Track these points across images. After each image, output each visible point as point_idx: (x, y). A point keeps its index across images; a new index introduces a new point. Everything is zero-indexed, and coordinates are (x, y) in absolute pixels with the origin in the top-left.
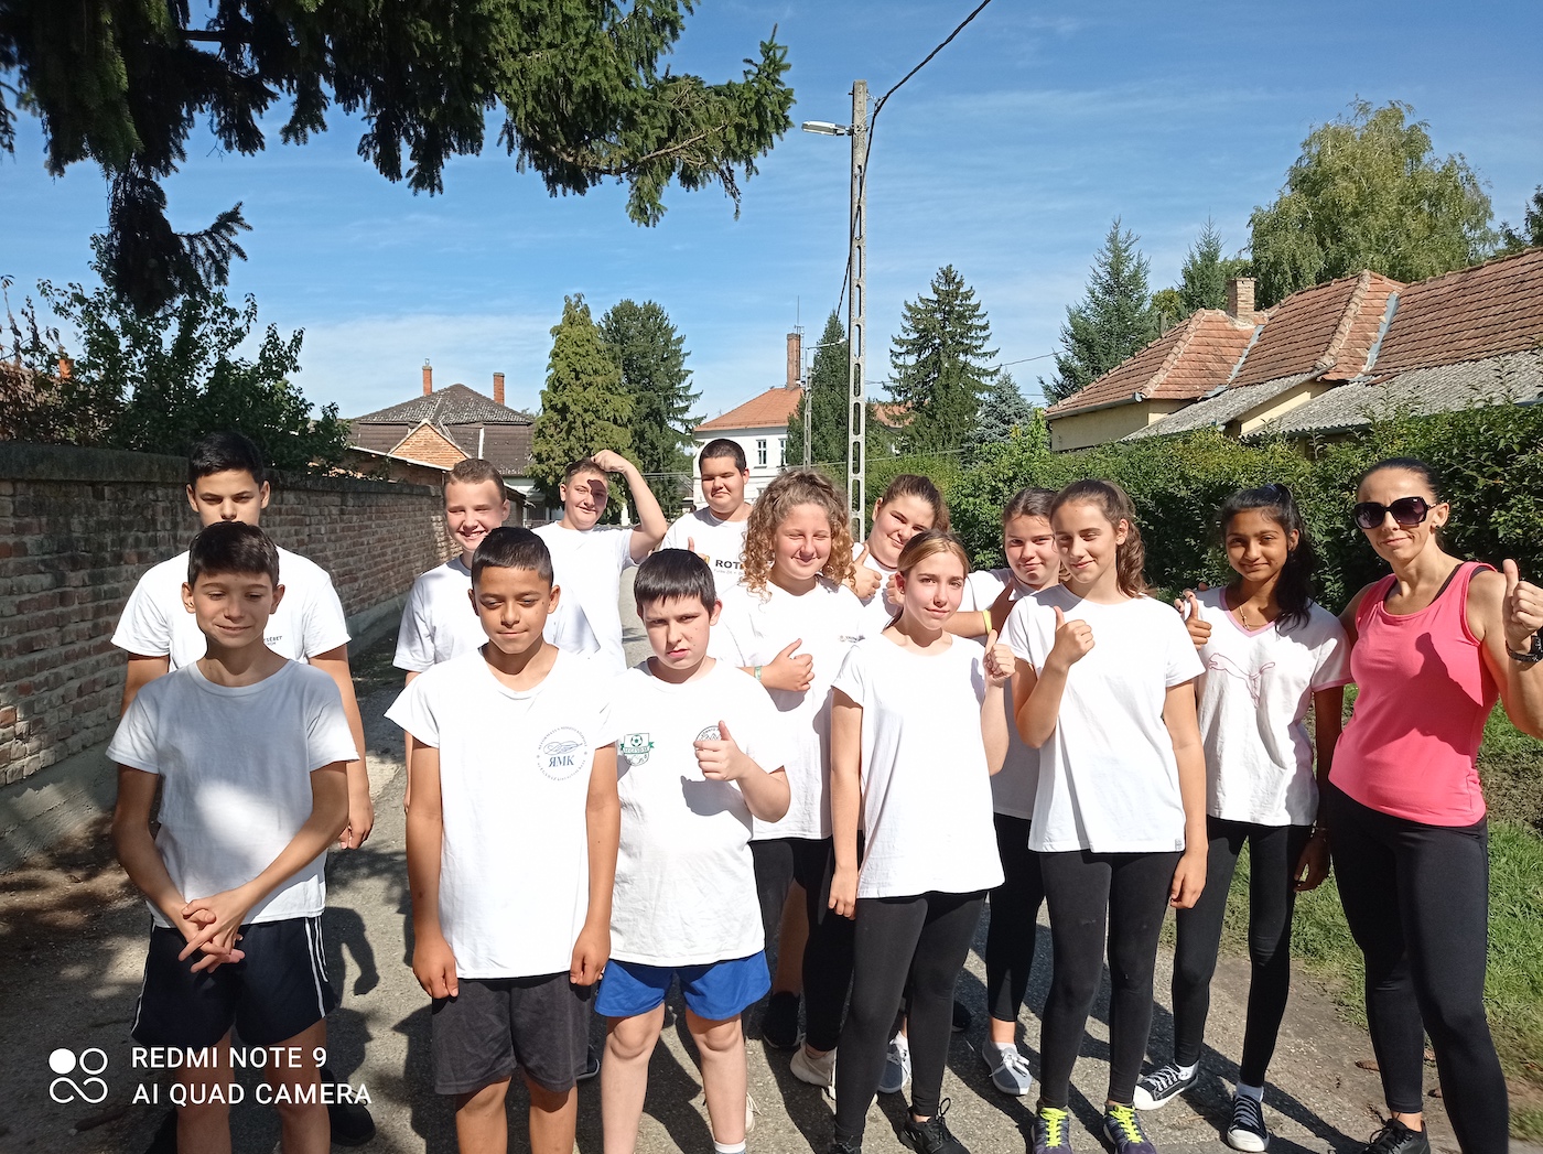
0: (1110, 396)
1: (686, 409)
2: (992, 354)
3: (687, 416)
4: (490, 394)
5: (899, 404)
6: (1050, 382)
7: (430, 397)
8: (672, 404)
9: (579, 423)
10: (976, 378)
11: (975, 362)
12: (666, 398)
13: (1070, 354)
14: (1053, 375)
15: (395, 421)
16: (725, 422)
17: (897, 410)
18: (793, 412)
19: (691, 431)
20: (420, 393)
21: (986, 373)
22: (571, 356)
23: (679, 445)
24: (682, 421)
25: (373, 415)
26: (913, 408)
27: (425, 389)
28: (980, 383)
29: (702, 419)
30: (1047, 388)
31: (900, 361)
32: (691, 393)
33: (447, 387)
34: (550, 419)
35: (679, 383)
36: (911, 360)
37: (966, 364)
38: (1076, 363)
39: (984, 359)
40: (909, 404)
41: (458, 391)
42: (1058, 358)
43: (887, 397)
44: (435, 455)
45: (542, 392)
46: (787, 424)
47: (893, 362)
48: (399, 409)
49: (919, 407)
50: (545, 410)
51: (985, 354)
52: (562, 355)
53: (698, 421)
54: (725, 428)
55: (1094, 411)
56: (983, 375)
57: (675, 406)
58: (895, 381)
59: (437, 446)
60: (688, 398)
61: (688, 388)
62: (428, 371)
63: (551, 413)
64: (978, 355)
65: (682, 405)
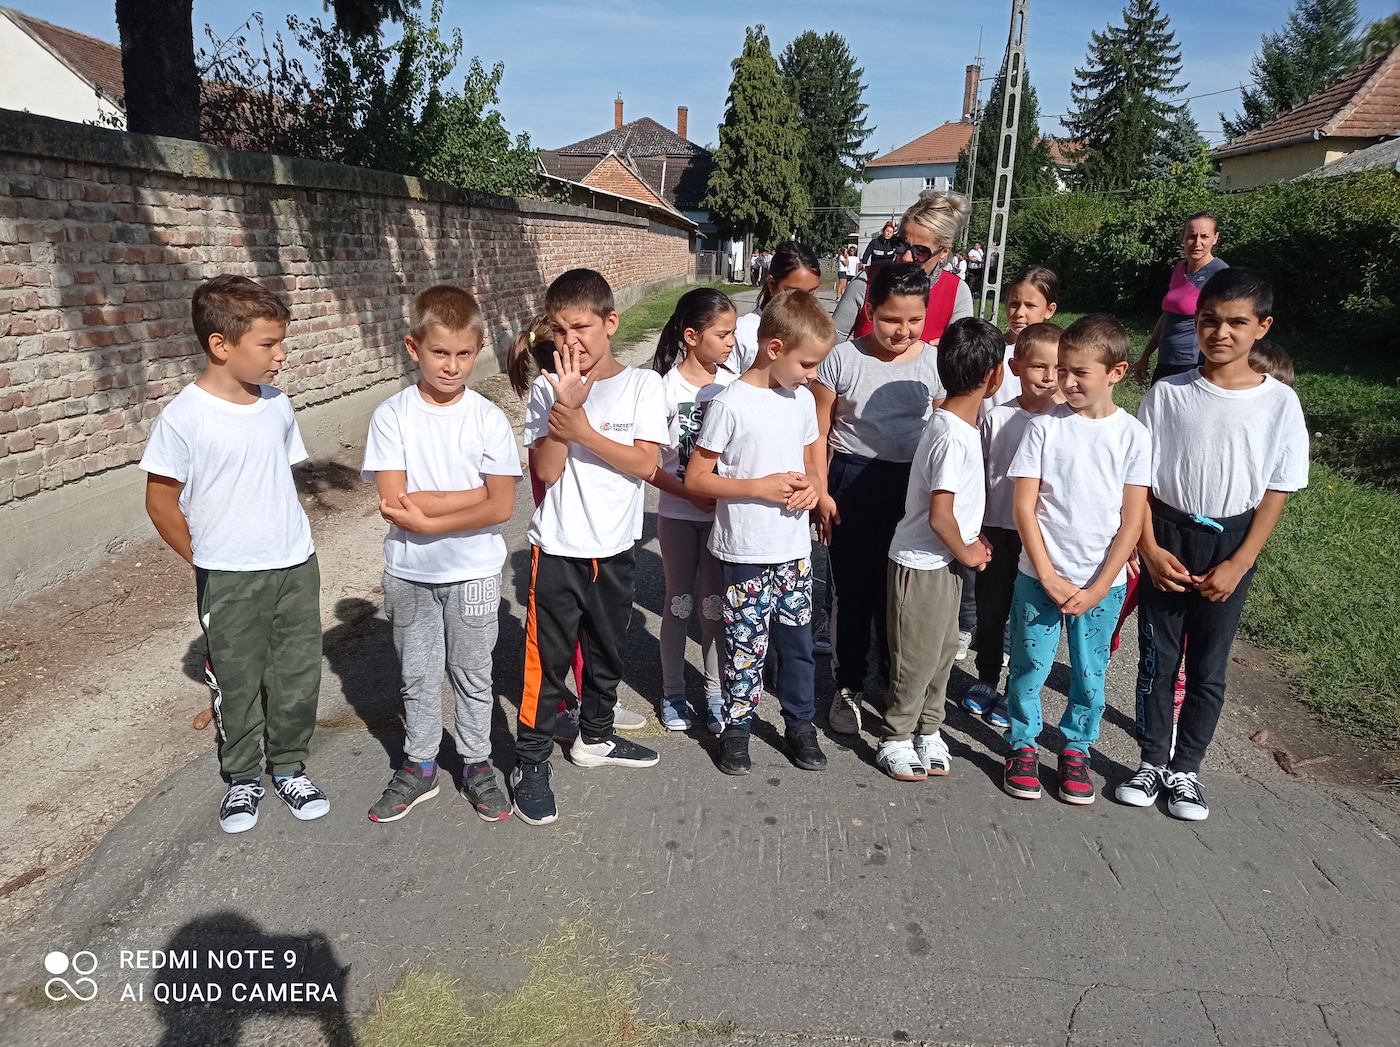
0: (1286, 134)
1: (858, 144)
2: (1182, 89)
3: (860, 151)
4: (674, 129)
5: (1076, 140)
6: (1232, 119)
7: (620, 129)
8: (846, 139)
9: (751, 156)
10: (1160, 114)
11: (1161, 97)
12: (841, 132)
13: (1259, 88)
14: (1237, 112)
15: (587, 154)
16: (896, 158)
17: (1073, 147)
18: (964, 147)
19: (862, 167)
20: (612, 127)
21: (1171, 109)
22: (749, 90)
23: (849, 181)
24: (854, 156)
25: (571, 147)
26: (1090, 145)
27: (616, 123)
28: (1163, 119)
29: (874, 154)
30: (1227, 126)
31: (1081, 95)
32: (865, 127)
33: (636, 120)
34: (725, 152)
35: (854, 117)
36: (1093, 94)
37: (1150, 99)
38: (1264, 99)
39: (1171, 94)
40: (1087, 140)
41: (646, 126)
42: (1245, 93)
43: (1065, 133)
44: (620, 185)
45: (721, 126)
46: (957, 160)
47: (1074, 96)
48: (593, 141)
49: (1094, 144)
50: (722, 144)
51: (1172, 89)
52: (740, 88)
53: (869, 156)
54: (895, 164)
55: (1267, 150)
56: (1167, 111)
57: (849, 141)
58: (1074, 115)
59: (622, 178)
60: (861, 133)
61: (862, 122)
62: (619, 104)
63: (727, 147)
64: (1165, 89)
65: (855, 140)
